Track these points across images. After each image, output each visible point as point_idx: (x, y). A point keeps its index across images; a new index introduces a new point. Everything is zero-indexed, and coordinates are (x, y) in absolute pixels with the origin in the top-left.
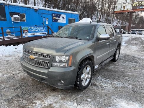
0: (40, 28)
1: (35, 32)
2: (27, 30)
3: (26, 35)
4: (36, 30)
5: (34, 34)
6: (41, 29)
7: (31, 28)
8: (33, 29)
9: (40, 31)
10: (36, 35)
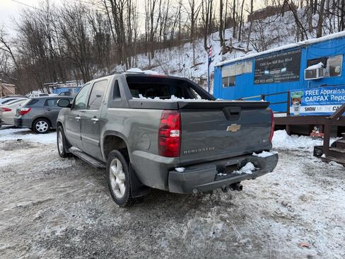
0: (335, 92)
1: (319, 103)
2: (298, 99)
3: (296, 110)
4: (322, 98)
5: (314, 109)
6: (335, 95)
7: (310, 92)
8: (313, 96)
9: (333, 101)
10: (316, 111)
